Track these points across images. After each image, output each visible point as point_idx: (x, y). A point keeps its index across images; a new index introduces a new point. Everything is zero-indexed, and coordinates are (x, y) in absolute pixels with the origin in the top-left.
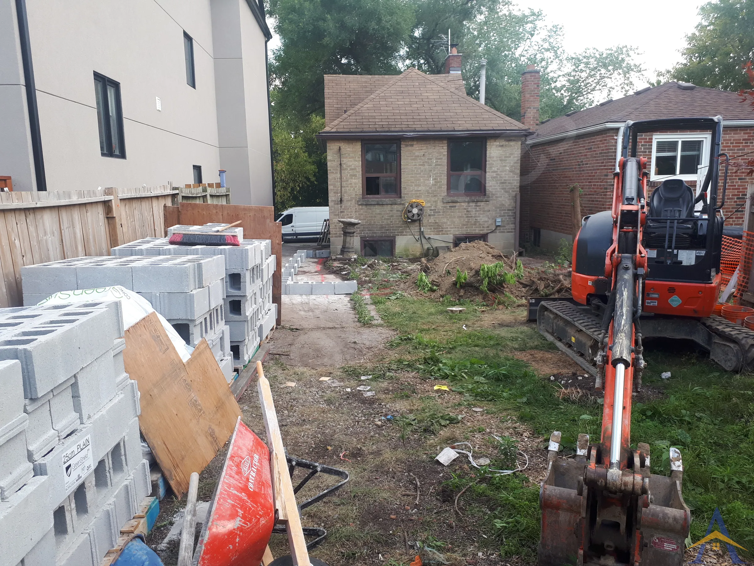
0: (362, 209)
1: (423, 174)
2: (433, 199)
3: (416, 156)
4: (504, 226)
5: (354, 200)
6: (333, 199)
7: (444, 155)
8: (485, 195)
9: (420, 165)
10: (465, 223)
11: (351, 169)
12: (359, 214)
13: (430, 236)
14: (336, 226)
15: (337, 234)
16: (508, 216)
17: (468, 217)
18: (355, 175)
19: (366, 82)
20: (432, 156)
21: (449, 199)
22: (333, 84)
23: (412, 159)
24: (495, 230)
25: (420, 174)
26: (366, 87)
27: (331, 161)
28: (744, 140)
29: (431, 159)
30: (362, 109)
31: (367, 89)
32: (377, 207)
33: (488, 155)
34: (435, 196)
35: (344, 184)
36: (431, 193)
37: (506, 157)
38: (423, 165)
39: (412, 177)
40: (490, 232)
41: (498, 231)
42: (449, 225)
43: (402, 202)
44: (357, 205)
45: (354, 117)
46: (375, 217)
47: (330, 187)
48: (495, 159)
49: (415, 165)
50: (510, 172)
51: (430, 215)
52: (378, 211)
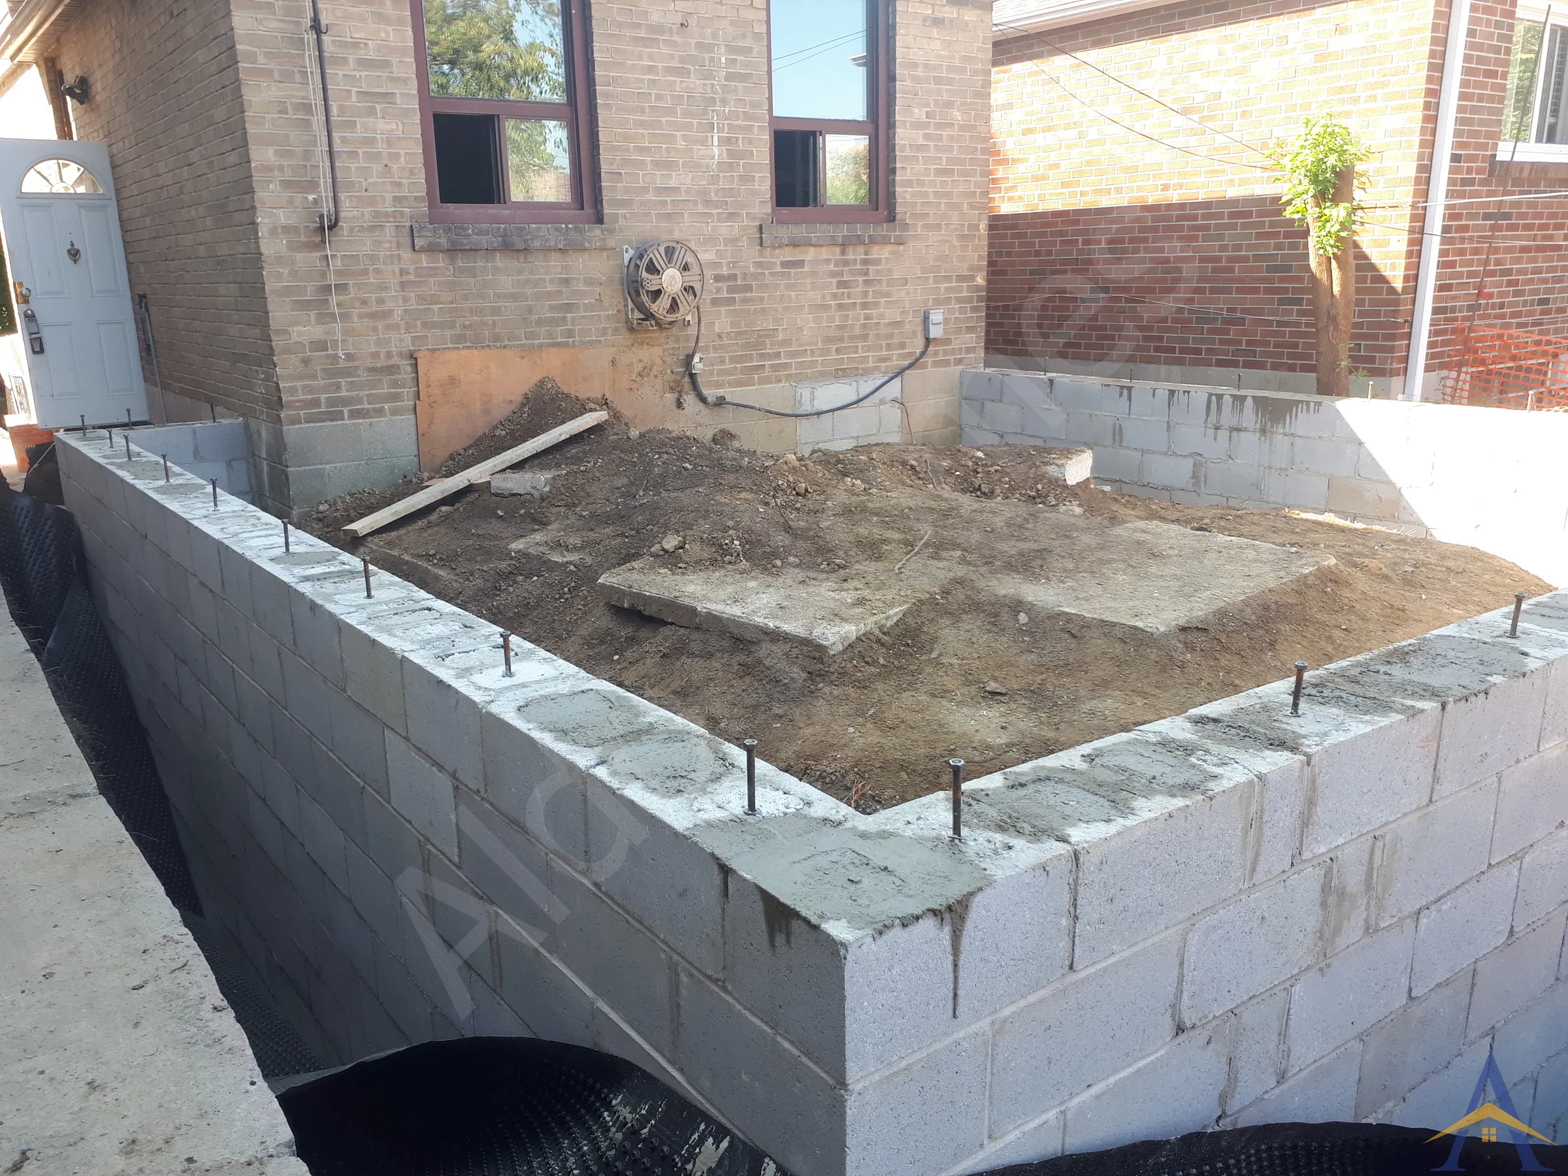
0: (433, 272)
1: (686, 114)
2: (725, 229)
3: (652, 28)
4: (948, 341)
5: (389, 228)
6: (283, 217)
7: (757, 37)
8: (893, 218)
9: (670, 71)
10: (832, 333)
11: (364, 63)
12: (421, 299)
13: (720, 392)
14: (306, 361)
15: (316, 403)
16: (959, 300)
17: (840, 306)
18: (388, 97)
20: (714, 35)
21: (785, 232)
23: (637, 40)
24: (923, 354)
25: (671, 111)
27: (252, 4)
29: (709, 48)
32: (500, 261)
33: (899, 52)
34: (731, 216)
35: (340, 138)
36: (717, 205)
37: (950, 69)
38: (682, 72)
39: (642, 124)
40: (910, 366)
41: (930, 361)
42: (783, 343)
43: (611, 243)
44: (407, 255)
46: (496, 311)
47: (262, 155)
48: (920, 72)
49: (651, 70)
50: (963, 128)
51: (715, 302)
52: (507, 283)
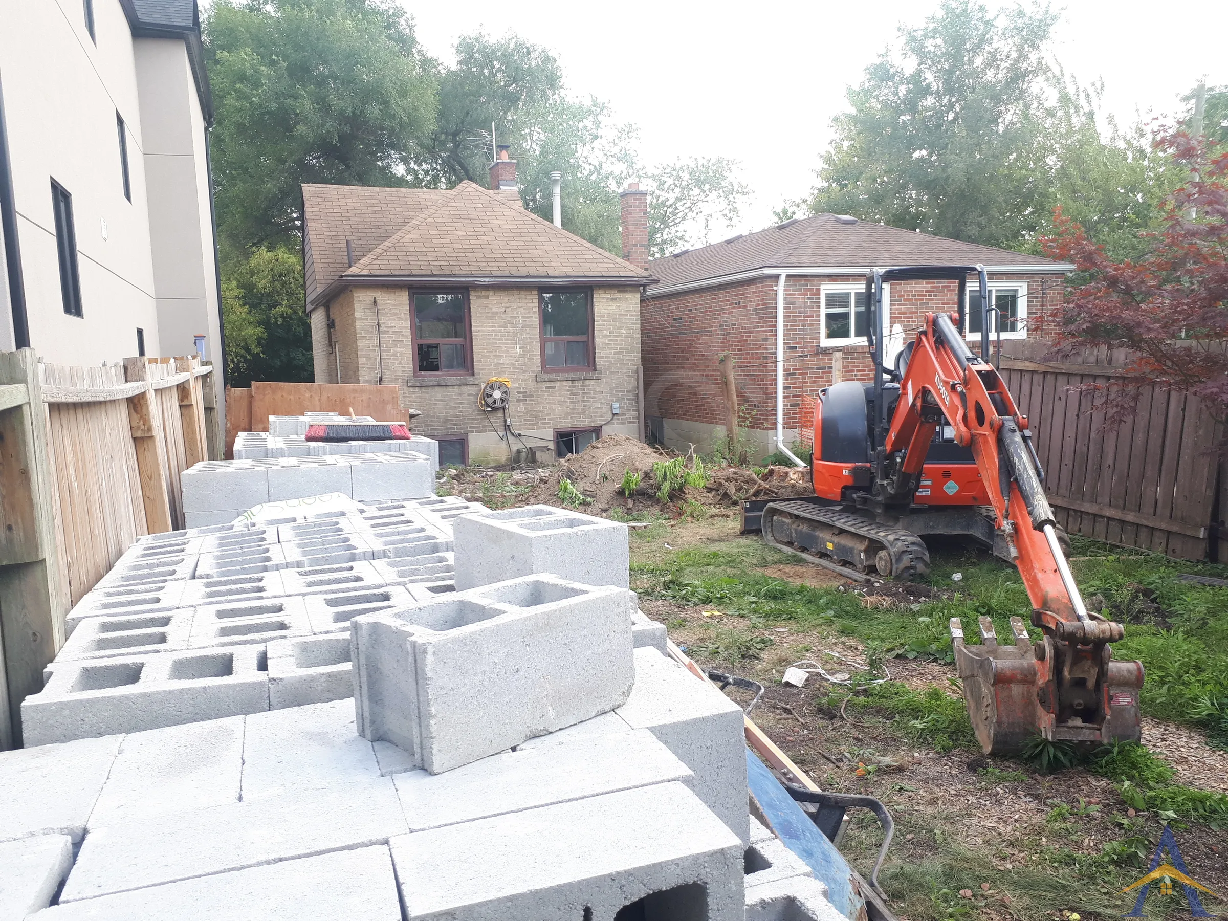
0: (414, 393)
1: (506, 340)
2: (522, 376)
3: (493, 313)
4: (624, 415)
5: (400, 380)
6: (367, 378)
7: (535, 312)
8: (595, 370)
9: (500, 326)
10: (569, 411)
11: (394, 332)
12: (410, 401)
13: (519, 432)
16: (628, 399)
17: (572, 402)
18: (401, 341)
19: (372, 198)
20: (517, 313)
21: (546, 377)
22: (319, 199)
23: (487, 318)
24: (612, 420)
25: (500, 339)
27: (361, 319)
28: (927, 291)
30: (403, 240)
31: (376, 209)
32: (437, 389)
33: (595, 312)
34: (524, 372)
35: (384, 355)
36: (518, 368)
37: (620, 315)
38: (505, 326)
40: (605, 424)
41: (615, 422)
42: (547, 415)
43: (477, 382)
44: (405, 388)
45: (393, 253)
46: (435, 405)
47: (362, 360)
48: (606, 318)
49: (493, 326)
50: (627, 336)
51: (518, 401)
52: (439, 396)
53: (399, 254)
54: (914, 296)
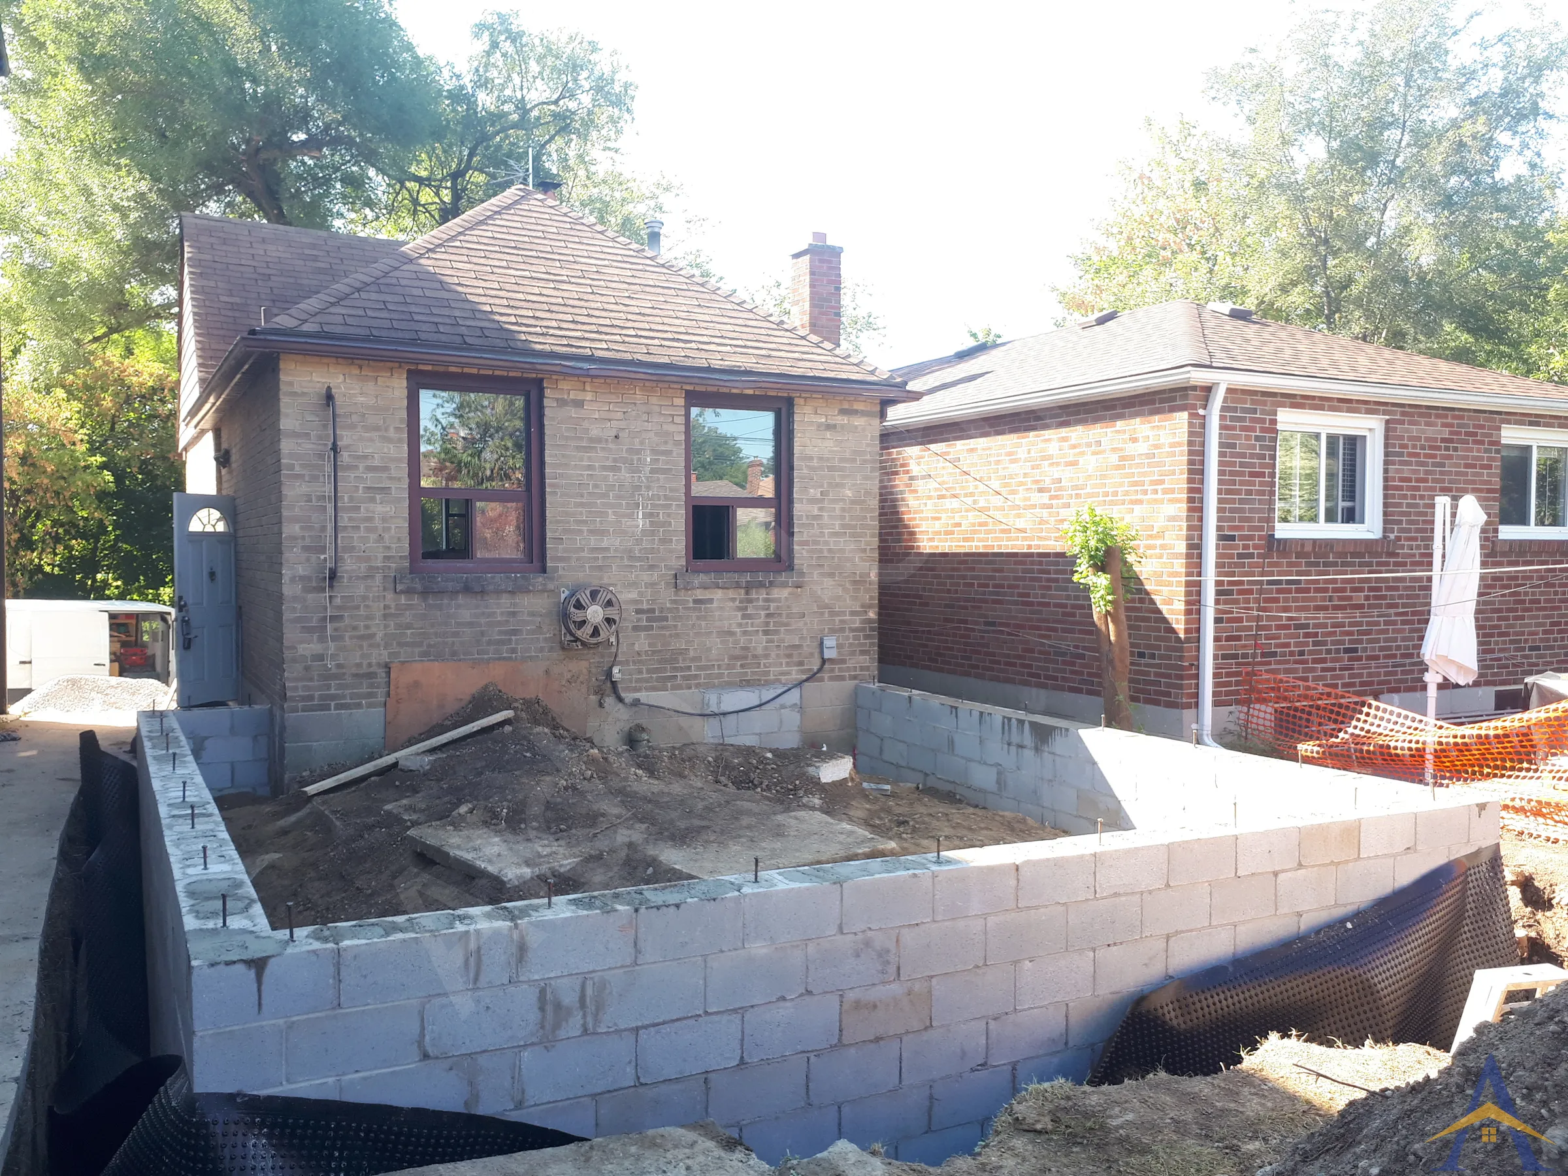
0: (409, 607)
1: (619, 497)
2: (646, 577)
3: (591, 440)
4: (843, 661)
5: (379, 577)
6: (301, 570)
7: (676, 443)
8: (792, 568)
9: (604, 468)
10: (738, 652)
11: (370, 469)
12: (398, 626)
13: (637, 695)
14: (307, 668)
15: (311, 698)
16: (852, 629)
17: (745, 633)
18: (385, 490)
19: (313, 246)
20: (642, 443)
21: (696, 579)
22: (213, 240)
23: (578, 448)
24: (820, 670)
25: (606, 495)
26: (315, 259)
27: (295, 434)
29: (638, 452)
30: (396, 274)
32: (461, 599)
33: (797, 449)
34: (652, 567)
35: (344, 518)
36: (640, 559)
37: (842, 460)
38: (614, 469)
39: (582, 505)
40: (807, 680)
41: (826, 676)
42: (694, 659)
43: (551, 586)
44: (390, 595)
46: (456, 634)
47: (291, 529)
48: (815, 463)
49: (590, 467)
50: (853, 502)
51: (636, 628)
52: (466, 615)
53: (388, 298)
54: (1423, 448)
